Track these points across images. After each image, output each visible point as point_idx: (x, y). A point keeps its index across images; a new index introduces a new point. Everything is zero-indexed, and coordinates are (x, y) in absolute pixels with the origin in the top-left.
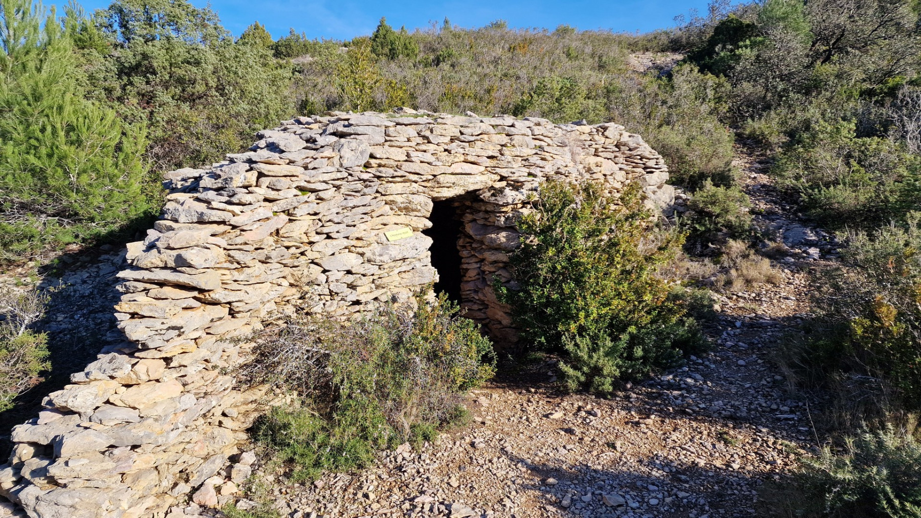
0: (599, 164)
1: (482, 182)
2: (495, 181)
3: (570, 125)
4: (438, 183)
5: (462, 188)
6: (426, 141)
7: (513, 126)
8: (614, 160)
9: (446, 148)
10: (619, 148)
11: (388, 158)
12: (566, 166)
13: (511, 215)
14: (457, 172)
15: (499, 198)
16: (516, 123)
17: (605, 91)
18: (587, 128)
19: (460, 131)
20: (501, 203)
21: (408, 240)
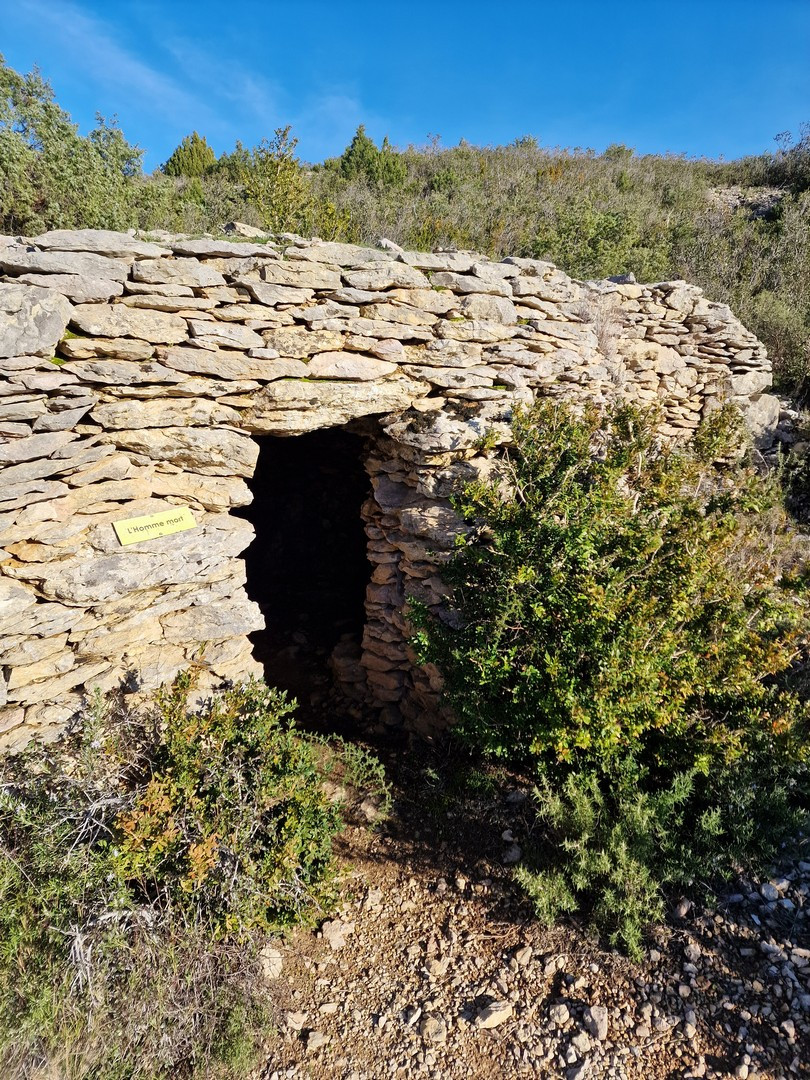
0: (652, 355)
1: (386, 398)
2: (419, 396)
3: (605, 282)
4: (271, 400)
5: (338, 412)
6: (247, 298)
7: (471, 272)
8: (679, 348)
9: (299, 315)
10: (690, 328)
11: (128, 337)
12: (585, 364)
13: (448, 474)
14: (324, 375)
15: (422, 437)
16: (478, 267)
17: (670, 235)
18: (635, 290)
19: (343, 279)
20: (426, 448)
21: (178, 541)
